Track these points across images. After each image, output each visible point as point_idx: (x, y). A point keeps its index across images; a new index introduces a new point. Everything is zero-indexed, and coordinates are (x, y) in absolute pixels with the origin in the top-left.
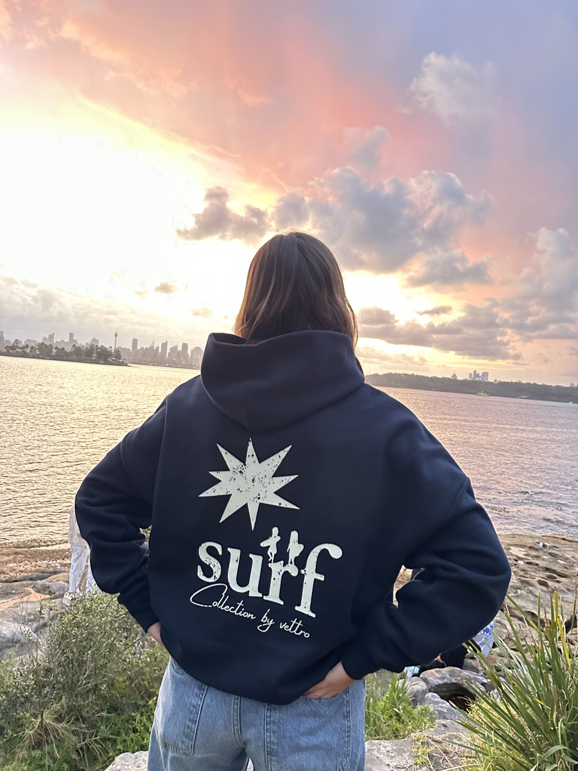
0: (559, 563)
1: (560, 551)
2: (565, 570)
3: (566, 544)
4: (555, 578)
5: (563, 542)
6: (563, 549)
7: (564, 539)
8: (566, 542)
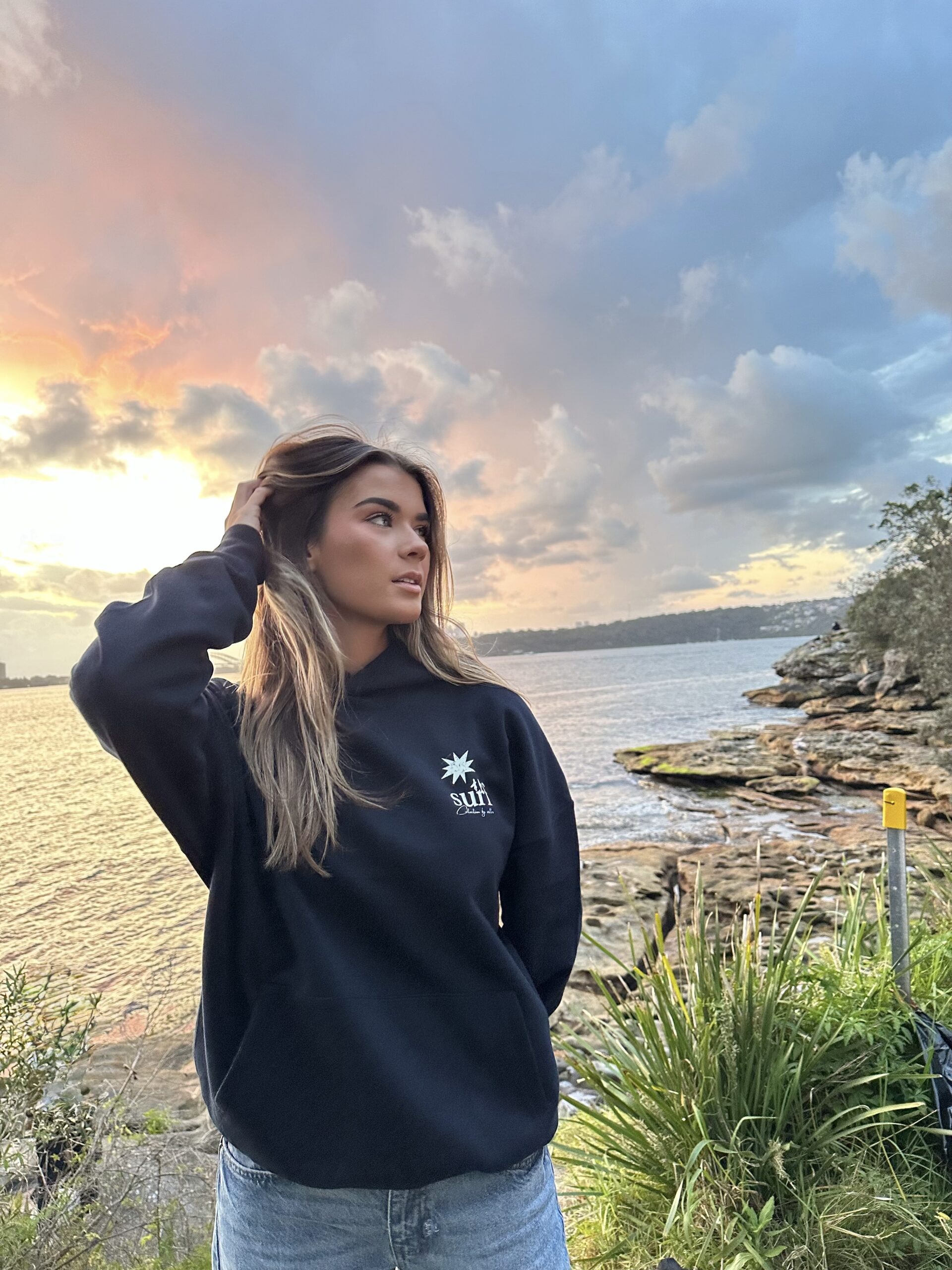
0: (607, 887)
1: (606, 868)
2: (618, 894)
3: (612, 857)
4: (607, 910)
5: (607, 854)
6: (609, 865)
7: (608, 850)
8: (612, 853)
